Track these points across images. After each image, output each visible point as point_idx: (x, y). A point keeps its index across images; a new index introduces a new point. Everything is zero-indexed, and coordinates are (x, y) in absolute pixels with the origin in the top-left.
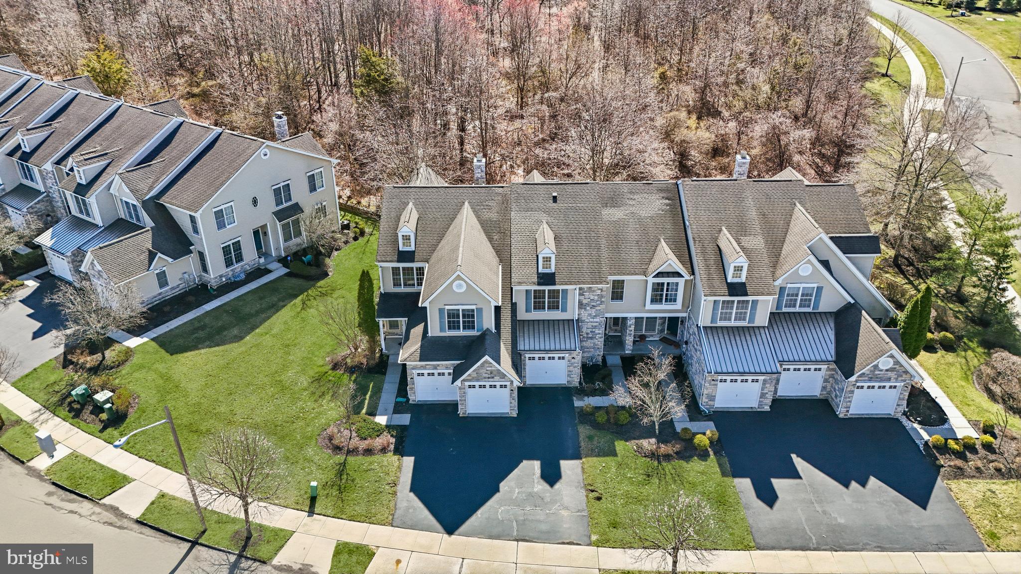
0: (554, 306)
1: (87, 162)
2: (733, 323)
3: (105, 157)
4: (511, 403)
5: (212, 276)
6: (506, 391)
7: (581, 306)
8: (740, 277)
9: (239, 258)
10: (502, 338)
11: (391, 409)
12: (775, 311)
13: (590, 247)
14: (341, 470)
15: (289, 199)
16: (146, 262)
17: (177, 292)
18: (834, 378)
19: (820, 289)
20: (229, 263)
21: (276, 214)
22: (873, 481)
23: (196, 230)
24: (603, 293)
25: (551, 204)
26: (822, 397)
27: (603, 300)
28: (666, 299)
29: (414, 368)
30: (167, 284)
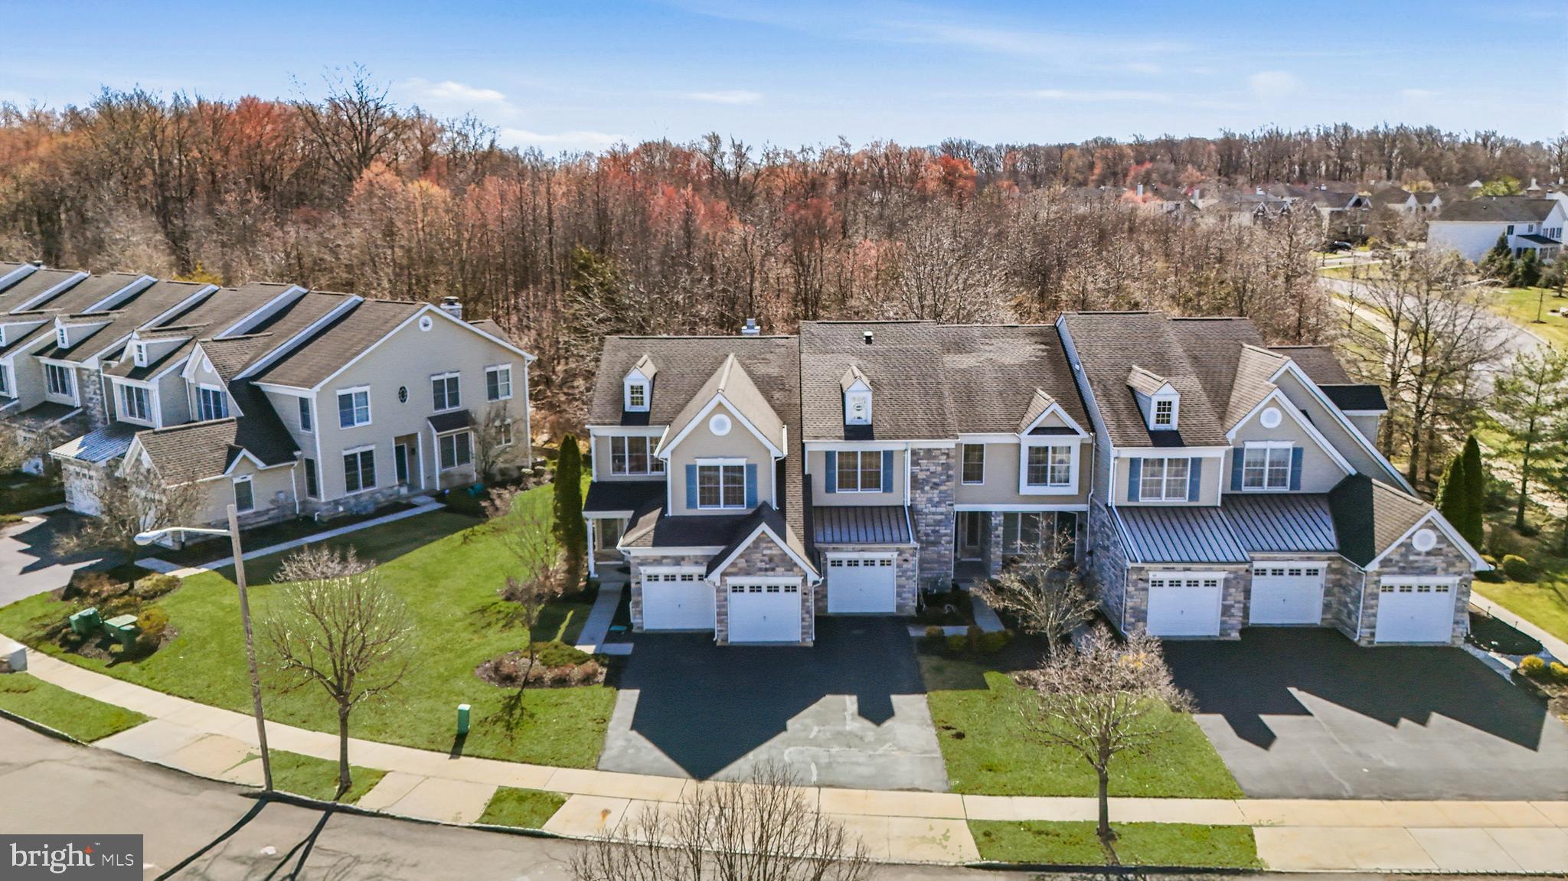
0: (871, 481)
1: (154, 334)
2: (1164, 501)
3: (184, 332)
4: (803, 620)
5: (323, 500)
6: (796, 598)
7: (916, 483)
8: (1168, 422)
9: (369, 481)
10: (788, 519)
11: (602, 636)
12: (1229, 491)
13: (927, 394)
14: (512, 705)
15: (455, 401)
16: (223, 462)
17: (263, 521)
18: (1340, 586)
19: (1298, 453)
20: (352, 485)
21: (433, 420)
22: (1435, 718)
23: (306, 424)
24: (952, 461)
25: (864, 346)
26: (1325, 625)
27: (951, 472)
28: (1053, 478)
29: (644, 562)
30: (251, 506)
